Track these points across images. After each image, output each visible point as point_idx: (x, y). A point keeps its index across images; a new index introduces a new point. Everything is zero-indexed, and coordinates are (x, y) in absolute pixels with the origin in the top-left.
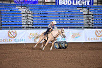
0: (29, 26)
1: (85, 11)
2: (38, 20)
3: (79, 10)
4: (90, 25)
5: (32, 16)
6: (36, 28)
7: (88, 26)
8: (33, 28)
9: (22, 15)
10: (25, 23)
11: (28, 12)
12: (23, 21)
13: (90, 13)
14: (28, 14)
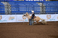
0: (9, 13)
1: (41, 4)
2: (14, 10)
3: (38, 4)
4: (43, 12)
5: (11, 7)
6: (13, 14)
7: (42, 13)
8: (11, 14)
9: (5, 7)
10: (6, 11)
11: (9, 5)
12: (5, 10)
13: (43, 5)
14: (8, 6)
